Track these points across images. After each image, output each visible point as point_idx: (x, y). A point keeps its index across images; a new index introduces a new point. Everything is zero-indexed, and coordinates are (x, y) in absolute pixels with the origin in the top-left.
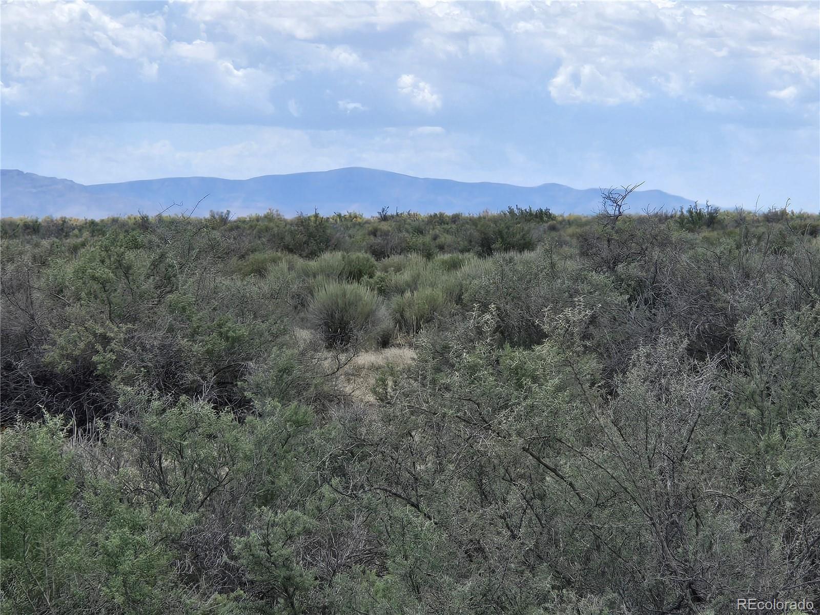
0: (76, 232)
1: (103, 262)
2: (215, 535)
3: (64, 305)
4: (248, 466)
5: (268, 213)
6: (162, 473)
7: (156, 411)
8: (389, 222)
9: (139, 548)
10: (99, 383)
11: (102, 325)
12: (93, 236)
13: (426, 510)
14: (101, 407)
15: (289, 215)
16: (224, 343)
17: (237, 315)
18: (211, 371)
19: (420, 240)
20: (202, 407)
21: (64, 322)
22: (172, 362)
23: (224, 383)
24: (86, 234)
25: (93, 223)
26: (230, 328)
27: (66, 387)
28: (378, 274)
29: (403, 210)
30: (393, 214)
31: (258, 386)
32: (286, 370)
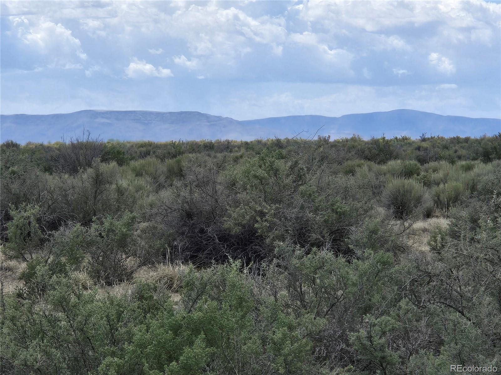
0: (236, 149)
1: (260, 167)
2: (335, 332)
3: (236, 193)
4: (355, 289)
5: (352, 137)
6: (302, 294)
7: (299, 257)
8: (427, 142)
9: (294, 340)
10: (258, 241)
11: (260, 205)
12: (247, 151)
13: (468, 315)
14: (259, 255)
15: (366, 138)
16: (335, 215)
17: (343, 199)
18: (327, 233)
19: (447, 153)
20: (326, 254)
21: (237, 203)
22: (303, 228)
23: (336, 240)
24: (243, 150)
25: (247, 143)
26: (338, 206)
27: (238, 243)
28: (422, 173)
29: (435, 134)
30: (429, 137)
31: (357, 241)
32: (374, 232)
